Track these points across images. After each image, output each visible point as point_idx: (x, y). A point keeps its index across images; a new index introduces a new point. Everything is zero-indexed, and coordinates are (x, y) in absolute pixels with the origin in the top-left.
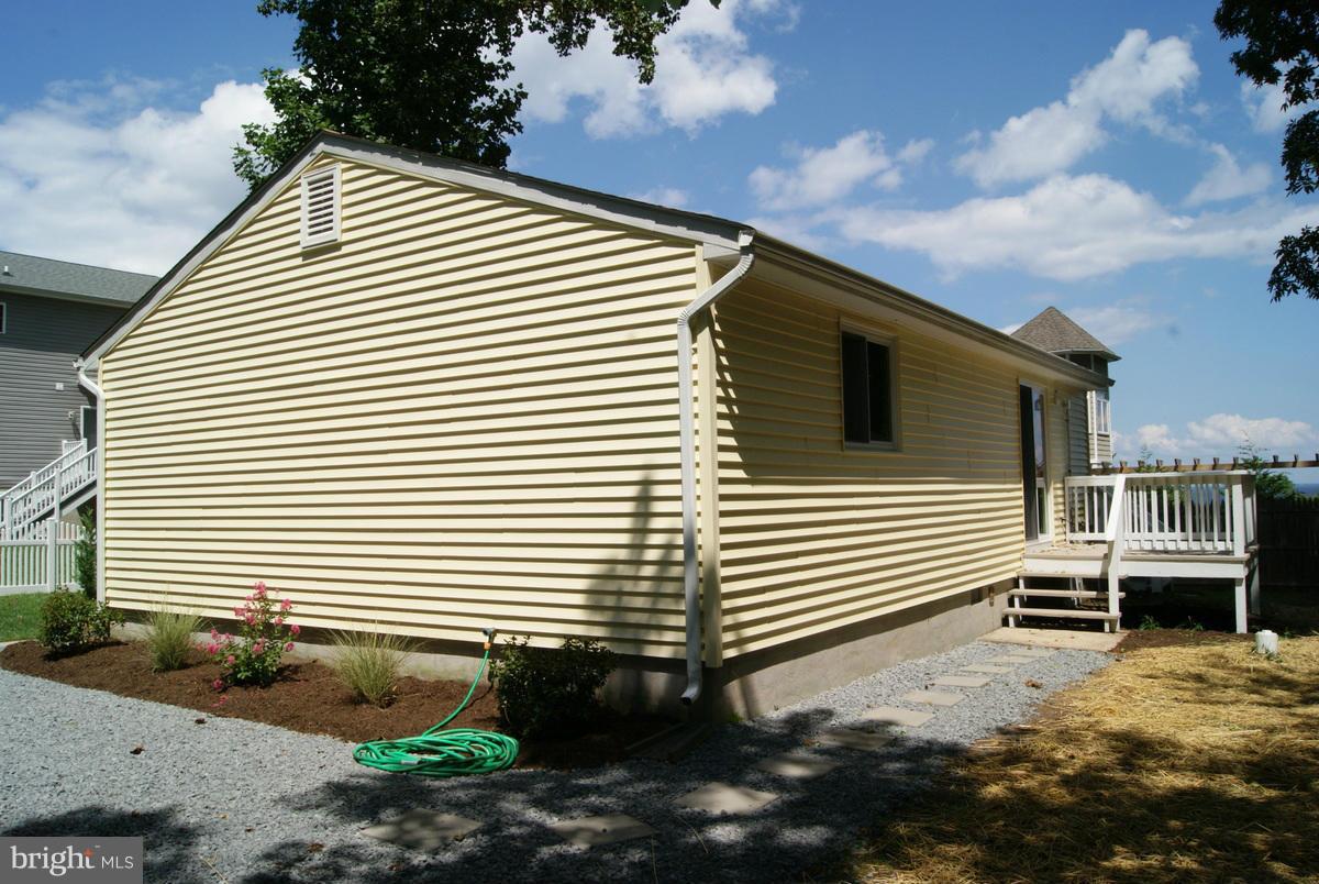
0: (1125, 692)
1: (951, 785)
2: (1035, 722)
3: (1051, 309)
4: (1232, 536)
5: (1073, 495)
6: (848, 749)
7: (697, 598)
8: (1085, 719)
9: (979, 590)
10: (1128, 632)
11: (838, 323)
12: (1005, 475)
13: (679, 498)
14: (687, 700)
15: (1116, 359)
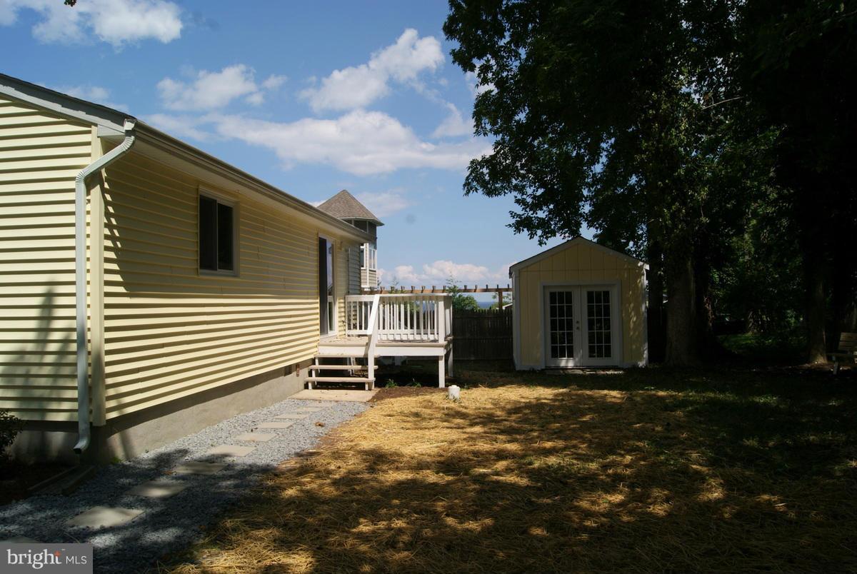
0: (374, 425)
1: (263, 492)
2: (319, 447)
3: (344, 192)
4: (438, 331)
5: (350, 307)
6: (195, 474)
7: (87, 377)
8: (349, 443)
9: (290, 366)
10: (379, 389)
11: (197, 189)
12: (308, 294)
13: (73, 306)
14: (79, 451)
15: (381, 224)
